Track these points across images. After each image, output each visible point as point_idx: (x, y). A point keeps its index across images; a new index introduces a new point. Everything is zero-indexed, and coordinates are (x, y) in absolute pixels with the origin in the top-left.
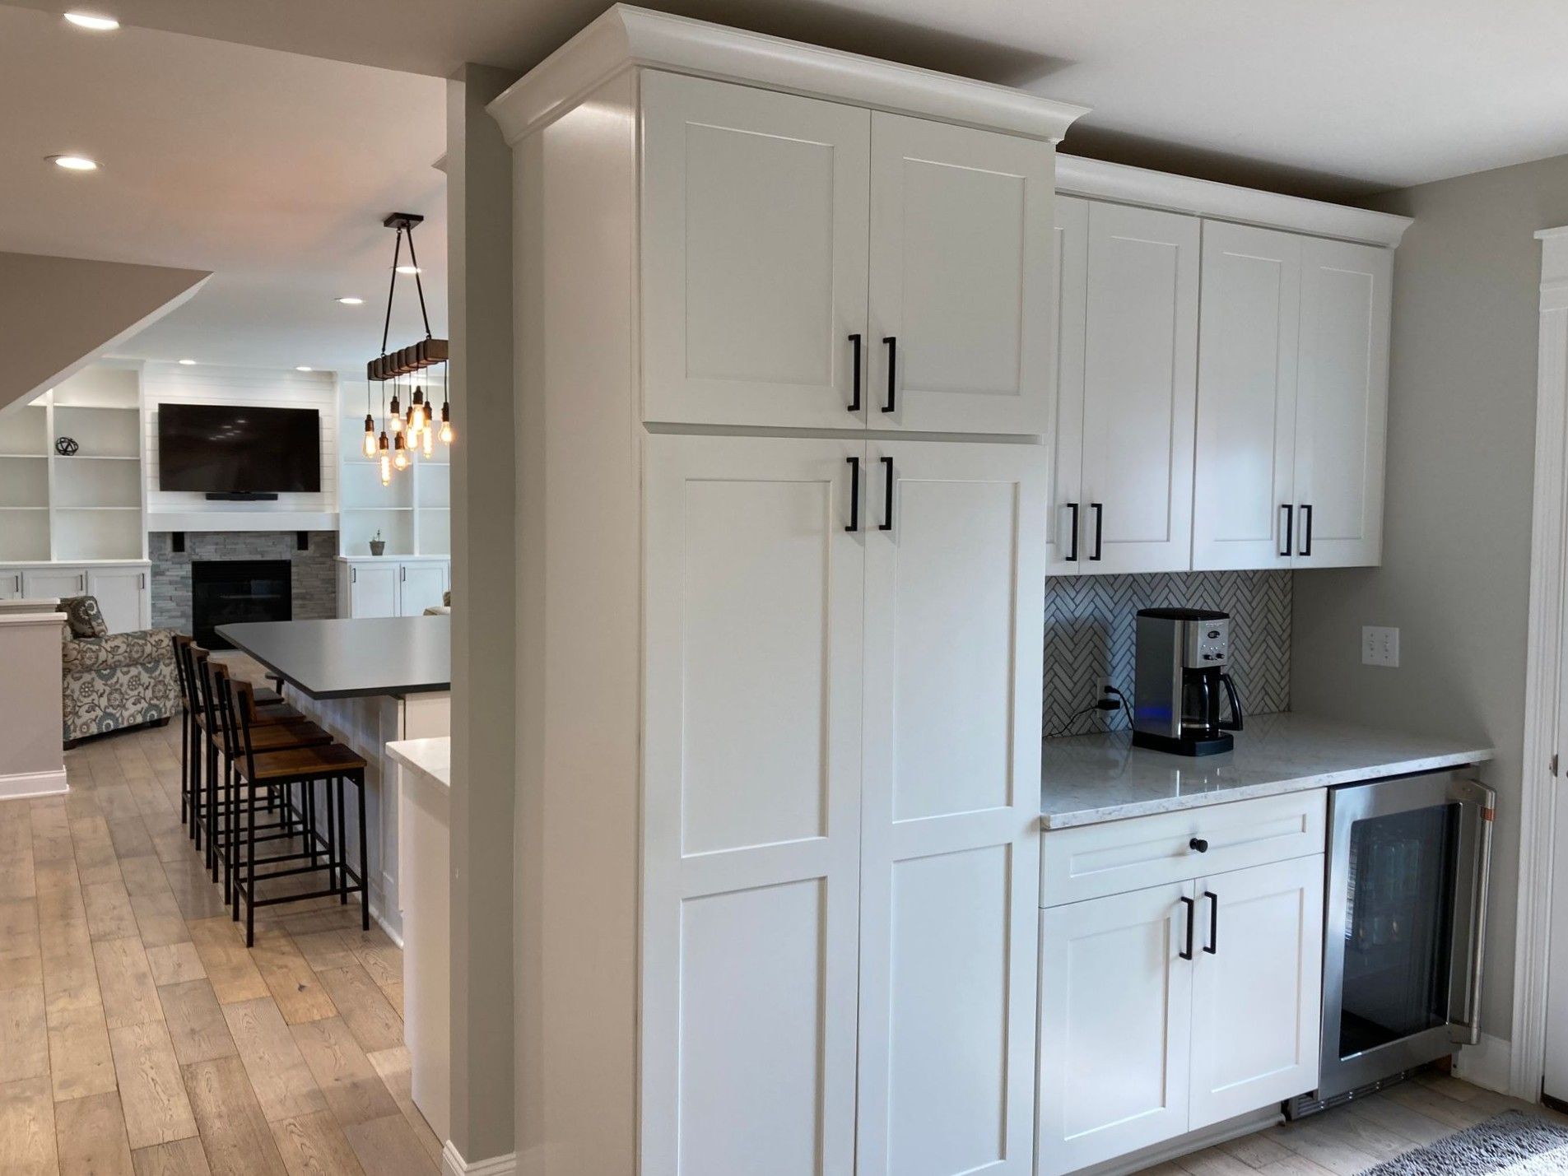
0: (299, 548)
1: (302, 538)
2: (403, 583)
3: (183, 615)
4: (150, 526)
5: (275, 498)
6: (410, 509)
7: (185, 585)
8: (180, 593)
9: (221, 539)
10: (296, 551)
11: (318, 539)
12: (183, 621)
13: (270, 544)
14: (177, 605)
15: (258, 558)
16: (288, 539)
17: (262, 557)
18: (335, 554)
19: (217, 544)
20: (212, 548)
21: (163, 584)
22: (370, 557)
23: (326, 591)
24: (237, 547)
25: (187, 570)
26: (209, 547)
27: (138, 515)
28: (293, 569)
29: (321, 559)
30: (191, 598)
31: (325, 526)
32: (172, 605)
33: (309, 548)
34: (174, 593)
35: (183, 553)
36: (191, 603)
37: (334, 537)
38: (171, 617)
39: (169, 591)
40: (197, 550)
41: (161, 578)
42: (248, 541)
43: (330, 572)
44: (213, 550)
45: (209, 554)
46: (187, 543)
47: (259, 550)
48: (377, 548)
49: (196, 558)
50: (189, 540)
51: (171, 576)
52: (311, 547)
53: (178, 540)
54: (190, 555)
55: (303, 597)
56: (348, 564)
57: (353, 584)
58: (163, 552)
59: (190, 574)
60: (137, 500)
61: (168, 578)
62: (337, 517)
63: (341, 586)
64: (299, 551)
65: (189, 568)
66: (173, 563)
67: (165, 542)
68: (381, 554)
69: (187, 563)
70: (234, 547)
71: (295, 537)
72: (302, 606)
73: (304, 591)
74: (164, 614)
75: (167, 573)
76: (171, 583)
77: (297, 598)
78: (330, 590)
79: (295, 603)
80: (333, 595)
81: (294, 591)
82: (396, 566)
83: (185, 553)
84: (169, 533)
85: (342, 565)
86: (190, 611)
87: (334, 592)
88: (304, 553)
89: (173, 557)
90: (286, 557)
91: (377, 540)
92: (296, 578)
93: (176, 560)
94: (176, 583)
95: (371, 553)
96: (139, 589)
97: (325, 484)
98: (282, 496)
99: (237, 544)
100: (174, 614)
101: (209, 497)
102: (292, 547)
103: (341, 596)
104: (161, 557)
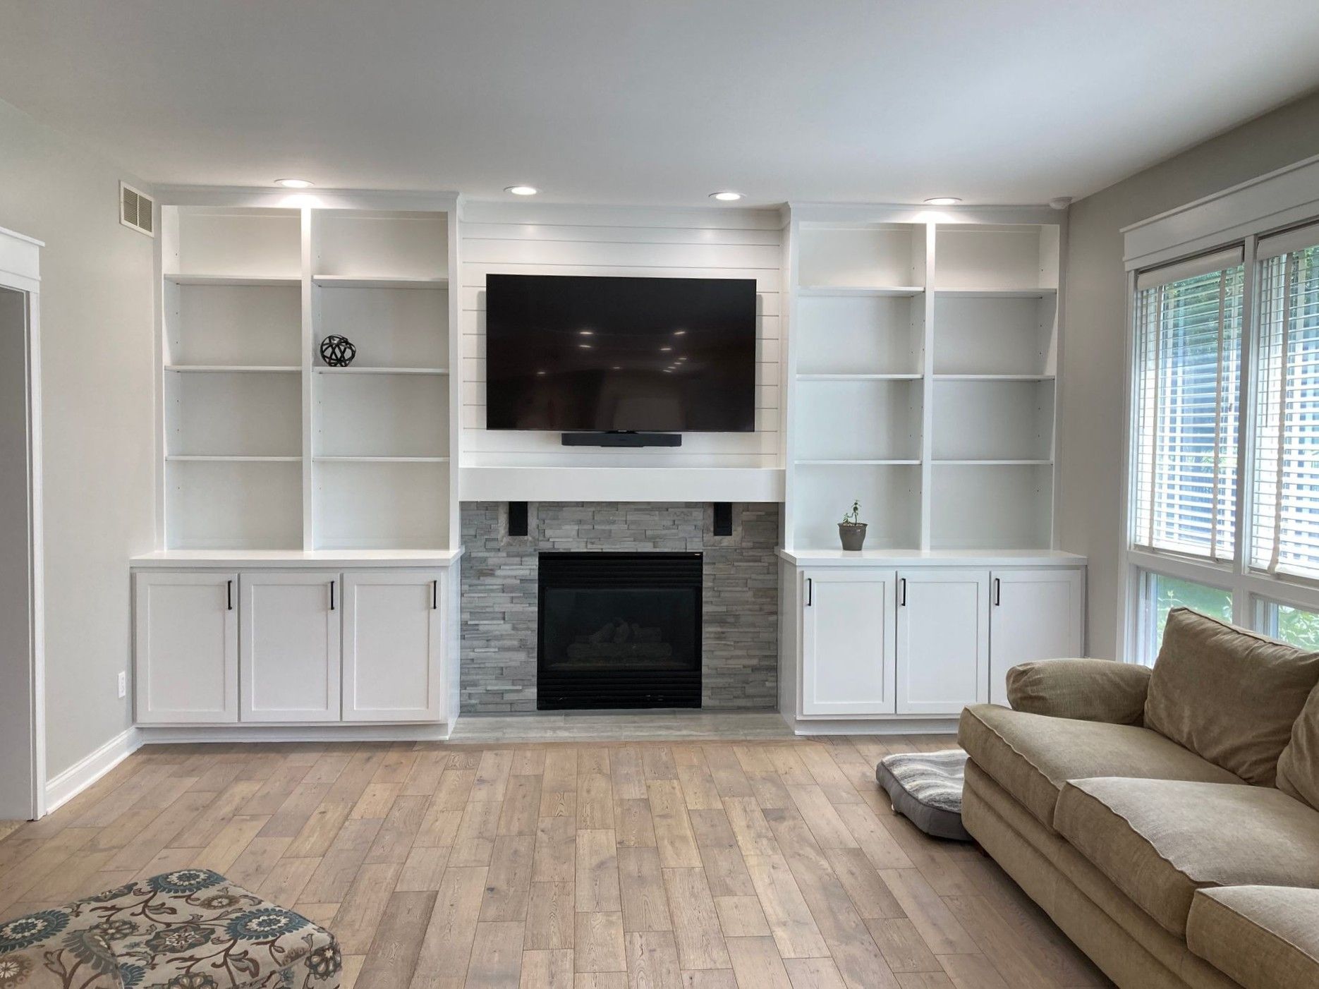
0: (717, 532)
1: (722, 515)
2: (901, 609)
3: (522, 646)
4: (462, 491)
5: (676, 442)
6: (917, 462)
7: (526, 594)
8: (518, 608)
9: (587, 514)
10: (710, 537)
11: (746, 516)
12: (522, 656)
13: (670, 523)
14: (514, 628)
15: (647, 548)
16: (698, 514)
17: (655, 547)
18: (777, 544)
19: (580, 522)
20: (571, 529)
21: (492, 591)
22: (837, 554)
23: (761, 610)
24: (614, 527)
25: (531, 568)
26: (568, 527)
27: (443, 471)
28: (706, 570)
29: (757, 553)
30: (536, 615)
31: (762, 494)
32: (505, 628)
33: (733, 533)
34: (508, 607)
35: (526, 538)
36: (535, 626)
37: (777, 513)
38: (503, 649)
39: (501, 603)
40: (549, 533)
41: (488, 580)
42: (630, 518)
43: (768, 577)
44: (574, 533)
45: (567, 539)
46: (532, 521)
47: (649, 533)
48: (852, 536)
49: (546, 547)
50: (535, 513)
51: (505, 577)
52: (737, 530)
53: (518, 514)
54: (536, 541)
55: (720, 620)
56: (798, 570)
57: (807, 610)
58: (493, 536)
59: (535, 574)
60: (442, 444)
61: (499, 581)
62: (781, 477)
63: (786, 606)
64: (718, 538)
65: (534, 563)
66: (508, 556)
67: (497, 519)
68: (859, 549)
69: (530, 555)
70: (608, 527)
71: (711, 512)
72: (720, 637)
73: (723, 609)
74: (493, 643)
75: (498, 573)
76: (504, 589)
77: (711, 622)
78: (768, 608)
79: (708, 630)
80: (772, 618)
81: (706, 609)
82: (889, 577)
83: (529, 538)
84: (502, 502)
85: (787, 566)
86: (533, 639)
87: (776, 613)
88: (726, 541)
89: (509, 544)
90: (694, 547)
91: (852, 520)
92: (710, 584)
93: (513, 549)
94: (512, 589)
95: (840, 544)
96: (428, 608)
97: (764, 417)
98: (687, 437)
99: (613, 522)
100: (507, 643)
101: (567, 441)
102: (704, 530)
103: (785, 620)
104: (490, 545)
